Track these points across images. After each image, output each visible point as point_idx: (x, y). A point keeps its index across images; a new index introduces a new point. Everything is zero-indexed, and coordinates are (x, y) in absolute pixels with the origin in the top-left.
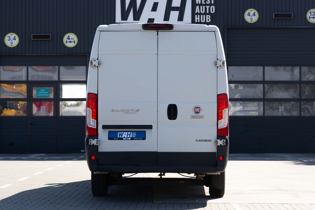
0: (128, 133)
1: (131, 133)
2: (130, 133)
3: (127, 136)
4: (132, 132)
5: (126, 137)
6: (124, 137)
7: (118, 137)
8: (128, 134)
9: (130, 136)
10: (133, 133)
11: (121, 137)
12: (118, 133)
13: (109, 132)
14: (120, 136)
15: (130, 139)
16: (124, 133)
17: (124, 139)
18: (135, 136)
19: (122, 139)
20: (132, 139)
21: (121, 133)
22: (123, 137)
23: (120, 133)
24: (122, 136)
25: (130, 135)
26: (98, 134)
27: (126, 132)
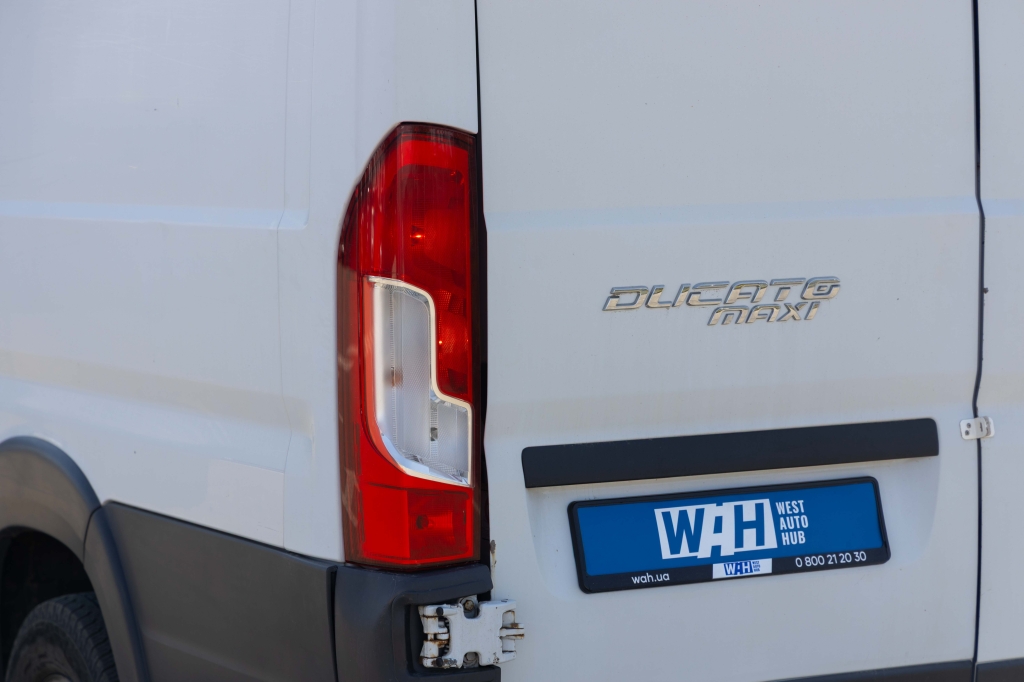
0: (739, 511)
1: (766, 503)
2: (759, 509)
3: (739, 542)
4: (775, 492)
5: (728, 549)
6: (716, 550)
7: (666, 554)
8: (741, 526)
9: (760, 540)
10: (780, 508)
11: (685, 552)
12: (658, 513)
13: (573, 509)
14: (675, 547)
15: (766, 565)
16: (711, 511)
17: (718, 570)
18: (801, 538)
19: (696, 573)
20: (785, 563)
21: (683, 515)
22: (704, 552)
23: (674, 512)
24: (694, 545)
25: (758, 524)
26: (486, 547)
27: (718, 496)
